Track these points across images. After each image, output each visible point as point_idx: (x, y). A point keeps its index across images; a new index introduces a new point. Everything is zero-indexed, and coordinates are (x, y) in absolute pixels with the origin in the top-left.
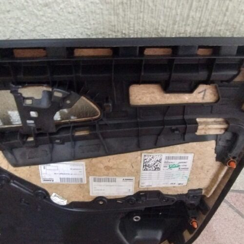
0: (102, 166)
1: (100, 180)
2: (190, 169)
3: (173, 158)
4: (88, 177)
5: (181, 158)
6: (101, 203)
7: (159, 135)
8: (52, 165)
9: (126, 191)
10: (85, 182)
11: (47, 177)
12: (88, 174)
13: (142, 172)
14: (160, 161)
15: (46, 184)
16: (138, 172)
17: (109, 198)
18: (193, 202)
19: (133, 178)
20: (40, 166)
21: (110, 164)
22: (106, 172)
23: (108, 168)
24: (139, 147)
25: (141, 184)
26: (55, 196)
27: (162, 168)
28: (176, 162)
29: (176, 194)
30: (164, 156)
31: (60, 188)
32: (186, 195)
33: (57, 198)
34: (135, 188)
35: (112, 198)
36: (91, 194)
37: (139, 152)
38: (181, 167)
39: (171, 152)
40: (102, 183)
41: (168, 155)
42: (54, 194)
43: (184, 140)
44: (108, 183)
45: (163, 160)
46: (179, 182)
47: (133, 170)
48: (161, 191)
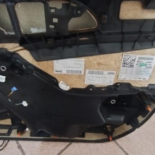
0: (95, 62)
1: (93, 73)
2: (153, 68)
3: (143, 58)
4: (85, 70)
5: (148, 59)
6: (91, 90)
7: (135, 42)
8: (62, 60)
9: (109, 81)
10: (83, 74)
11: (58, 69)
12: (86, 68)
13: (121, 68)
14: (134, 60)
15: (57, 75)
16: (119, 68)
17: (96, 86)
18: (150, 94)
19: (115, 72)
20: (54, 61)
21: (101, 61)
22: (97, 67)
23: (99, 64)
24: (122, 50)
25: (119, 77)
26: (62, 83)
27: (135, 66)
28: (145, 62)
29: (140, 86)
30: (138, 56)
31: (65, 77)
32: (147, 88)
33: (63, 85)
34: (115, 80)
35: (99, 86)
36: (85, 83)
37: (121, 53)
38: (147, 66)
39: (143, 54)
40: (94, 75)
41: (140, 56)
42: (61, 82)
43: (152, 45)
44: (97, 75)
45: (136, 61)
46: (144, 78)
47: (115, 67)
48: (131, 83)
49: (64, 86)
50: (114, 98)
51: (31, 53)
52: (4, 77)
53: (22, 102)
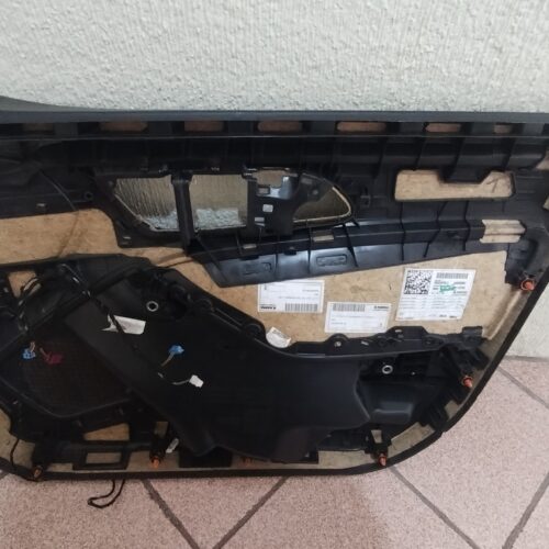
0: (347, 286)
1: (342, 308)
2: (468, 294)
3: (447, 276)
4: (325, 303)
5: (458, 276)
6: (339, 344)
7: (430, 242)
8: (276, 283)
9: (375, 325)
10: (320, 310)
11: (267, 302)
12: (327, 298)
13: (403, 295)
14: (428, 280)
15: (265, 314)
16: (397, 296)
17: (349, 337)
18: (467, 348)
19: (389, 305)
20: (259, 285)
21: (359, 284)
22: (352, 295)
23: (355, 289)
24: (402, 259)
25: (398, 316)
26: (274, 332)
27: (431, 290)
28: (451, 282)
29: (445, 333)
30: (435, 272)
31: (283, 320)
32: (460, 336)
33: (276, 336)
34: (389, 321)
35: (355, 337)
36: (326, 330)
37: (401, 267)
38: (457, 290)
39: (446, 267)
40: (345, 313)
41: (440, 271)
42: (273, 329)
43: (464, 249)
44: (353, 313)
45: (433, 280)
46: (453, 314)
47: (390, 294)
48: (425, 327)
49: (277, 339)
50: (389, 360)
51: (206, 269)
52: (142, 324)
53: (190, 377)
